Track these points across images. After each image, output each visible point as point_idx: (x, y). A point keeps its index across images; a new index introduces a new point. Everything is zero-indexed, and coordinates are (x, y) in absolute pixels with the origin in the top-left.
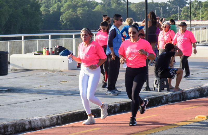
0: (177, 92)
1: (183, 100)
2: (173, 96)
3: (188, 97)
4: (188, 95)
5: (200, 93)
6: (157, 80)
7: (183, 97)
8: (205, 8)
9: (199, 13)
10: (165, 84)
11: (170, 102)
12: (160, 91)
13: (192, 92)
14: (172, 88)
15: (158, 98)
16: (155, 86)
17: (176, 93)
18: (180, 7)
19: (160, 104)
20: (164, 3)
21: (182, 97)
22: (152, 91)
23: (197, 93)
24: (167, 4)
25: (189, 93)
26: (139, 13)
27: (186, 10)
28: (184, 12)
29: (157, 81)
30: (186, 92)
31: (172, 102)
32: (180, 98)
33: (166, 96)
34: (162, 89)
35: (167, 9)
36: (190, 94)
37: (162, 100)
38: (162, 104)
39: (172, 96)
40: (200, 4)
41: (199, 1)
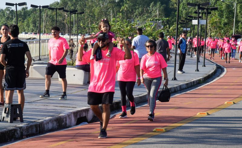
2: (29, 128)
3: (46, 129)
4: (45, 126)
5: (58, 124)
6: (7, 107)
7: (40, 129)
10: (18, 112)
11: (25, 136)
12: (11, 122)
13: (50, 123)
15: (11, 130)
16: (5, 115)
19: (13, 140)
21: (38, 129)
23: (55, 123)
25: (46, 124)
29: (7, 109)
30: (42, 123)
31: (28, 136)
32: (37, 131)
33: (20, 128)
34: (13, 120)
36: (47, 125)
37: (16, 134)
38: (17, 139)
40: (12, 13)
41: (11, 10)
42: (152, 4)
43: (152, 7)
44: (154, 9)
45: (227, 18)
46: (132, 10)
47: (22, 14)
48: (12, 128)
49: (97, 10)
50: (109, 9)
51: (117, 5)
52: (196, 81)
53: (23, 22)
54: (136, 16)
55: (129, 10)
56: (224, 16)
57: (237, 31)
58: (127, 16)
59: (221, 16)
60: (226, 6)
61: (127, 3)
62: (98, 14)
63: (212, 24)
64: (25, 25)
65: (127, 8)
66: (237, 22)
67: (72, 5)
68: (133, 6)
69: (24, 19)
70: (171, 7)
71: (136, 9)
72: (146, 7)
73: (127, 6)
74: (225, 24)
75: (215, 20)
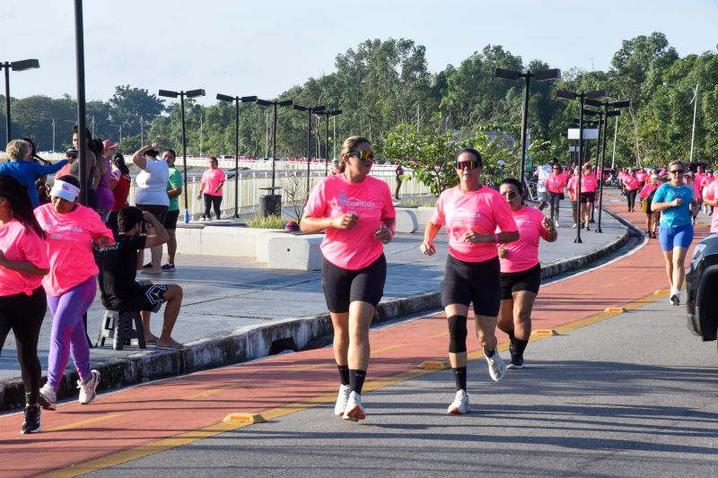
0: (167, 351)
1: (181, 373)
2: (156, 361)
3: (195, 364)
4: (195, 357)
5: (225, 354)
6: (111, 316)
7: (182, 363)
8: (211, 124)
9: (197, 138)
10: (134, 328)
11: (146, 377)
12: (119, 347)
13: (205, 351)
14: (154, 340)
15: (115, 365)
16: (106, 333)
17: (162, 353)
18: (146, 118)
19: (119, 385)
20: (99, 104)
21: (179, 363)
22: (96, 347)
23: (218, 351)
24: (107, 106)
25: (197, 352)
26: (27, 126)
27: (161, 127)
28: (157, 130)
29: (112, 320)
30: (189, 349)
31: (151, 378)
32: (175, 367)
33: (137, 360)
34: (123, 343)
35: (109, 122)
36: (200, 354)
37: (126, 374)
38: (126, 384)
39: (154, 361)
40: (198, 113)
41: (195, 104)
42: (511, 91)
43: (512, 98)
44: (515, 103)
45: (678, 122)
46: (466, 105)
47: (221, 114)
48: (116, 360)
49: (386, 106)
50: (413, 102)
51: (433, 95)
52: (566, 264)
53: (222, 132)
54: (475, 119)
55: (458, 106)
56: (673, 120)
57: (702, 154)
58: (454, 118)
59: (665, 118)
60: (677, 96)
61: (455, 90)
62: (389, 115)
63: (645, 137)
64: (227, 138)
65: (454, 101)
66: (701, 132)
67: (331, 95)
68: (469, 95)
69: (224, 126)
70: (553, 98)
71: (474, 103)
72: (499, 99)
73: (454, 96)
74: (675, 137)
75: (653, 128)
